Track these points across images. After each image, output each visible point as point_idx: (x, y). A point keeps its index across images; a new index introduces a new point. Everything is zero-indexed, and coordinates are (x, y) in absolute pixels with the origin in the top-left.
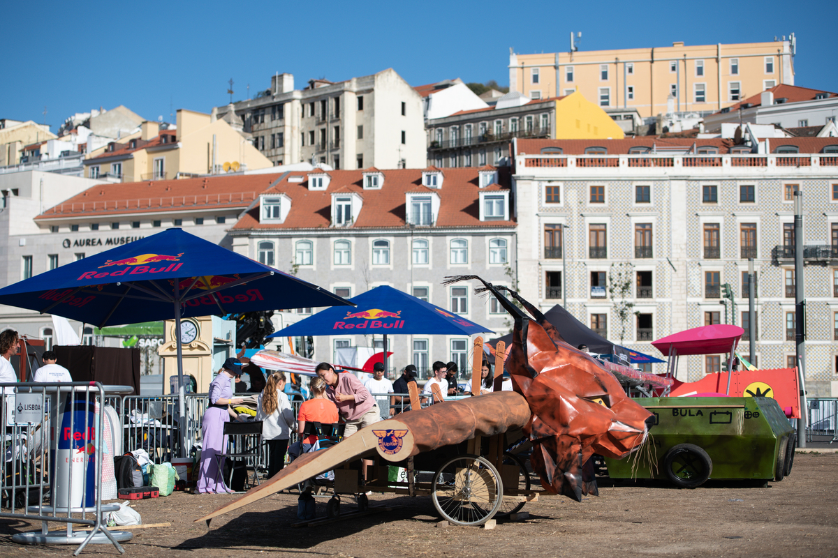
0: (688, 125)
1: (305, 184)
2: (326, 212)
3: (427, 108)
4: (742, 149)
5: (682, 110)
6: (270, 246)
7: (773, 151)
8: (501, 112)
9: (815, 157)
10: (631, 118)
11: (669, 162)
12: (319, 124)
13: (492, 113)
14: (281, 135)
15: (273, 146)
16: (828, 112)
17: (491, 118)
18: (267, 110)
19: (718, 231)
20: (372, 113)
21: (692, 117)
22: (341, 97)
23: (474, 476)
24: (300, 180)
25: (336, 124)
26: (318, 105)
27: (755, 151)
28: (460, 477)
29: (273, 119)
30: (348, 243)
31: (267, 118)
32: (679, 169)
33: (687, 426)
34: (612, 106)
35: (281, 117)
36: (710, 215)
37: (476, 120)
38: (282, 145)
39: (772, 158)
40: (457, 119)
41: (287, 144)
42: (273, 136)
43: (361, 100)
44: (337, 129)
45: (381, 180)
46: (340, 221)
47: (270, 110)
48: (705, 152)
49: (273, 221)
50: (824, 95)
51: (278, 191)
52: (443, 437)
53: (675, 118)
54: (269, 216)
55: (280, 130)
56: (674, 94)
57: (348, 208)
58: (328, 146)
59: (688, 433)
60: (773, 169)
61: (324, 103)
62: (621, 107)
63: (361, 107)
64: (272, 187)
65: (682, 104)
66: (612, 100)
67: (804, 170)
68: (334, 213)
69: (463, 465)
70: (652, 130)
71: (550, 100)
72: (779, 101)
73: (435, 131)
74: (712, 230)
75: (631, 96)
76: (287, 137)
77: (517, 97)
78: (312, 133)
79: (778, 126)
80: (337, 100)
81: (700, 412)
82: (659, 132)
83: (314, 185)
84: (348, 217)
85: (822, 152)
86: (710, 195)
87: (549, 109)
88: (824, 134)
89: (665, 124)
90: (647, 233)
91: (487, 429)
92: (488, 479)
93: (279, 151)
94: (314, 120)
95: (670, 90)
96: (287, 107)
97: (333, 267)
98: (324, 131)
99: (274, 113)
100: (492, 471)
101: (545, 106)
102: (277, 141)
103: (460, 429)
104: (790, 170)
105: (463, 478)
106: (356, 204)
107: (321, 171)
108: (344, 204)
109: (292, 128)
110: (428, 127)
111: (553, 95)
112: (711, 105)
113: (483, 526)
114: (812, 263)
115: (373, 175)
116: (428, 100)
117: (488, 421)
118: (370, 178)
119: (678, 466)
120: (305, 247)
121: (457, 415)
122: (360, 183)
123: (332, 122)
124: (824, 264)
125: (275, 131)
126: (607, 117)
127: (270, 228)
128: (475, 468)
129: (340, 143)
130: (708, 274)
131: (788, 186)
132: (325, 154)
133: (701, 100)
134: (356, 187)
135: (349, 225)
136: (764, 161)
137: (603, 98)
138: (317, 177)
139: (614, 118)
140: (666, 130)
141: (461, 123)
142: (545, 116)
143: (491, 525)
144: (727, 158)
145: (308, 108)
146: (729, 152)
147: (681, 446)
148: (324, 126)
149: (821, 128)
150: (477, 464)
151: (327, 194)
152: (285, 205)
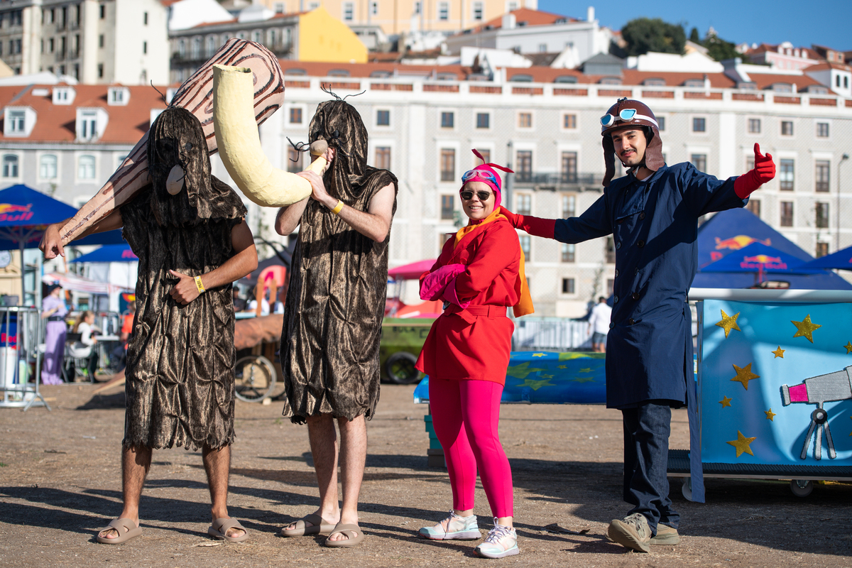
0: (430, 44)
1: (50, 97)
2: (71, 126)
3: (170, 17)
4: (478, 76)
5: (426, 28)
6: (14, 158)
7: (509, 79)
8: (244, 26)
9: (548, 87)
10: (374, 34)
11: (409, 88)
12: (59, 31)
13: (236, 26)
14: (20, 42)
15: (11, 52)
16: (567, 38)
17: (234, 31)
18: (5, 15)
19: (453, 155)
20: (114, 22)
21: (434, 36)
22: (82, 6)
23: (256, 369)
24: (44, 93)
25: (77, 32)
26: (59, 13)
27: (491, 78)
28: (247, 370)
29: (12, 24)
30: (93, 158)
31: (5, 24)
32: (418, 94)
33: (403, 339)
34: (356, 21)
35: (20, 23)
36: (447, 140)
37: (219, 32)
38: (20, 51)
39: (508, 87)
40: (199, 30)
41: (26, 51)
42: (12, 42)
43: (102, 9)
44: (78, 37)
45: (126, 96)
46: (85, 135)
47: (8, 15)
48: (443, 79)
49: (17, 134)
50: (563, 20)
51: (23, 103)
52: (245, 342)
53: (418, 36)
54: (14, 127)
55: (18, 36)
56: (418, 11)
57: (93, 123)
58: (68, 55)
59: (404, 344)
60: (507, 97)
61: (65, 10)
62: (365, 22)
63: (102, 15)
64: (17, 100)
65: (426, 21)
66: (356, 15)
67: (537, 99)
68: (79, 127)
69: (249, 362)
70: (395, 47)
71: (294, 15)
72: (521, 24)
73: (177, 42)
74: (449, 154)
75: (375, 12)
76: (26, 43)
77: (261, 10)
78: (52, 41)
79: (516, 51)
80: (79, 8)
81: (413, 329)
82: (402, 49)
83: (59, 97)
84: (93, 132)
85: (554, 81)
86: (448, 120)
87: (293, 25)
88: (558, 64)
89: (408, 42)
90: (386, 157)
91: (269, 339)
92: (266, 372)
93: (18, 57)
94: (54, 28)
95: (414, 8)
96: (27, 13)
97: (77, 182)
98: (64, 39)
99: (12, 18)
100: (269, 366)
101: (289, 20)
102: (16, 48)
103: (254, 337)
104: (524, 99)
105: (249, 371)
106: (102, 119)
107: (65, 85)
108: (89, 119)
109: (32, 35)
110: (171, 37)
111: (296, 10)
112: (454, 25)
113: (262, 402)
114: (542, 189)
115: (119, 90)
116: (170, 10)
117: (269, 333)
118: (115, 93)
119: (396, 368)
120: (49, 160)
121: (252, 329)
122: (105, 98)
123: (73, 29)
124: (553, 189)
125: (15, 37)
126: (350, 33)
127: (16, 141)
128: (257, 364)
129: (81, 52)
130: (444, 198)
131: (522, 115)
132: (64, 63)
133: (444, 18)
134: (101, 102)
135: (95, 140)
136: (499, 90)
137: (348, 12)
138: (63, 91)
139: (358, 34)
140: (409, 48)
141: (204, 34)
142: (289, 31)
143: (267, 402)
144: (465, 86)
145: (48, 15)
146: (466, 79)
147: (398, 355)
148: (64, 34)
149: (555, 56)
150: (258, 361)
151: (72, 108)
152: (31, 118)
